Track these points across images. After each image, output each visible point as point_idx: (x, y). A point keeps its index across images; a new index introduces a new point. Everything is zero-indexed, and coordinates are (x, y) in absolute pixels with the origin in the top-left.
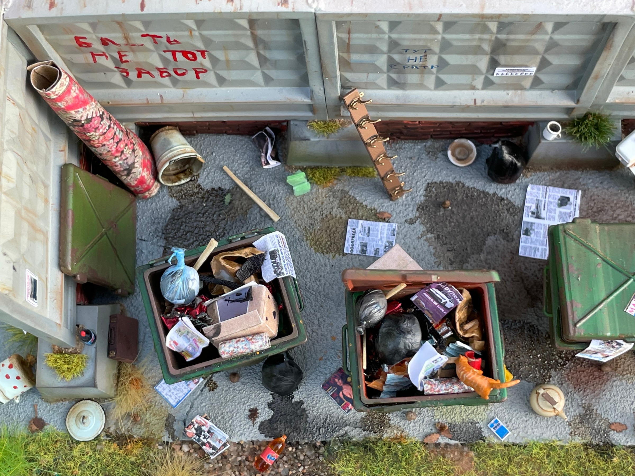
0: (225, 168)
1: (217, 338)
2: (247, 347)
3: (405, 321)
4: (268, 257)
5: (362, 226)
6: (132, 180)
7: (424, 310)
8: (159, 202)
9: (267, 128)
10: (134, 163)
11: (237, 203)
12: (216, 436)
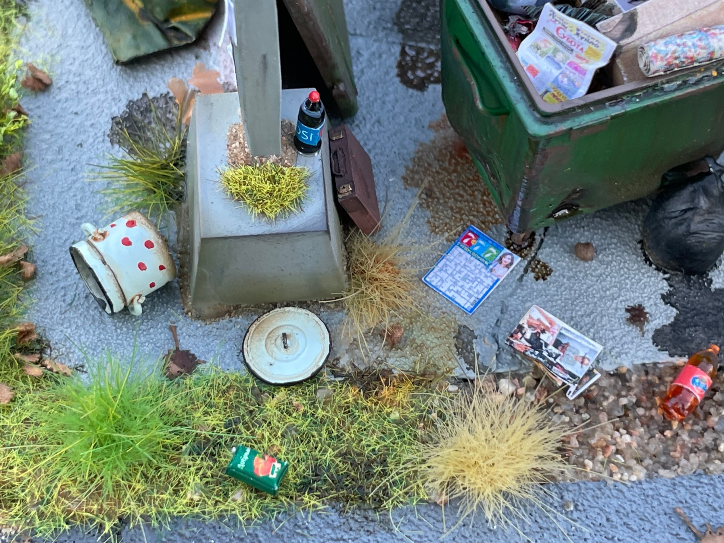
1: (630, 40)
12: (574, 351)
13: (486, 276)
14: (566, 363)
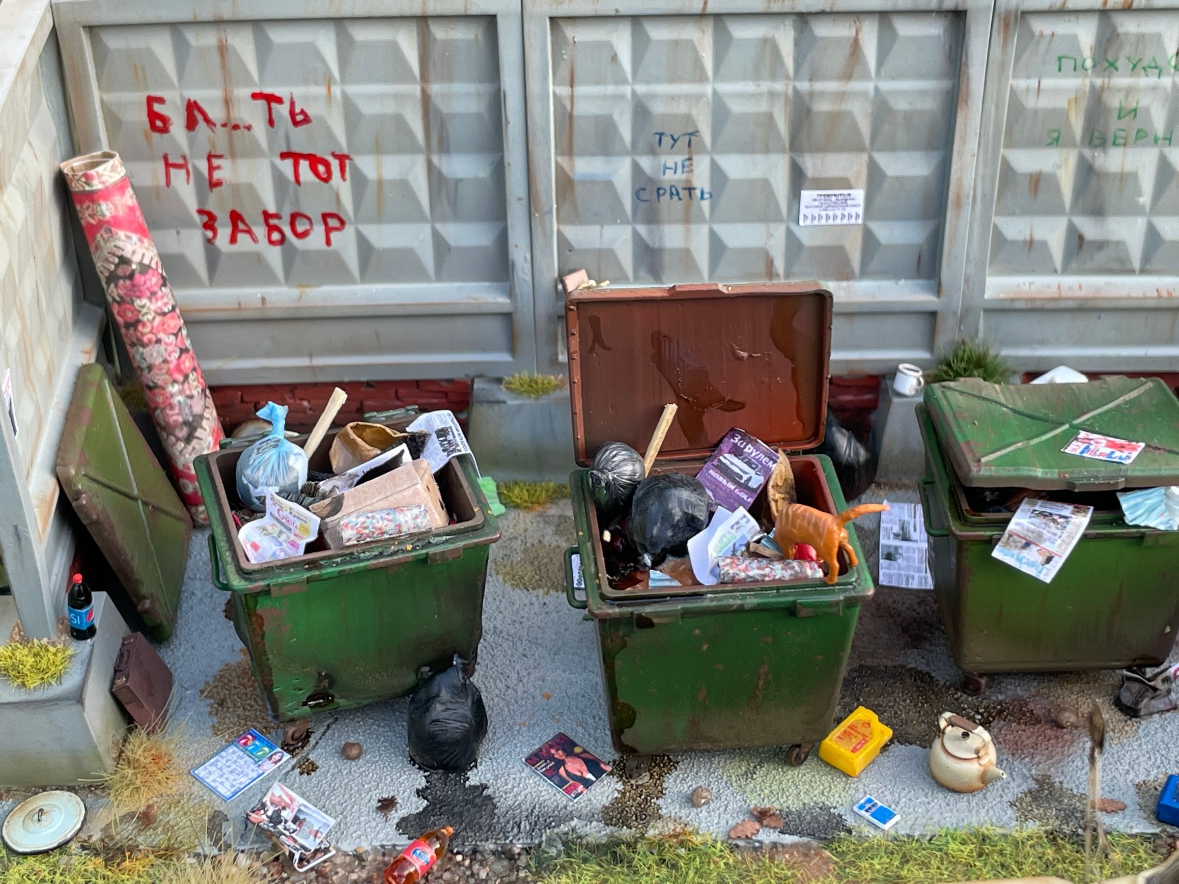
1: (336, 517)
4: (433, 435)
12: (309, 825)
13: (253, 770)
14: (301, 837)
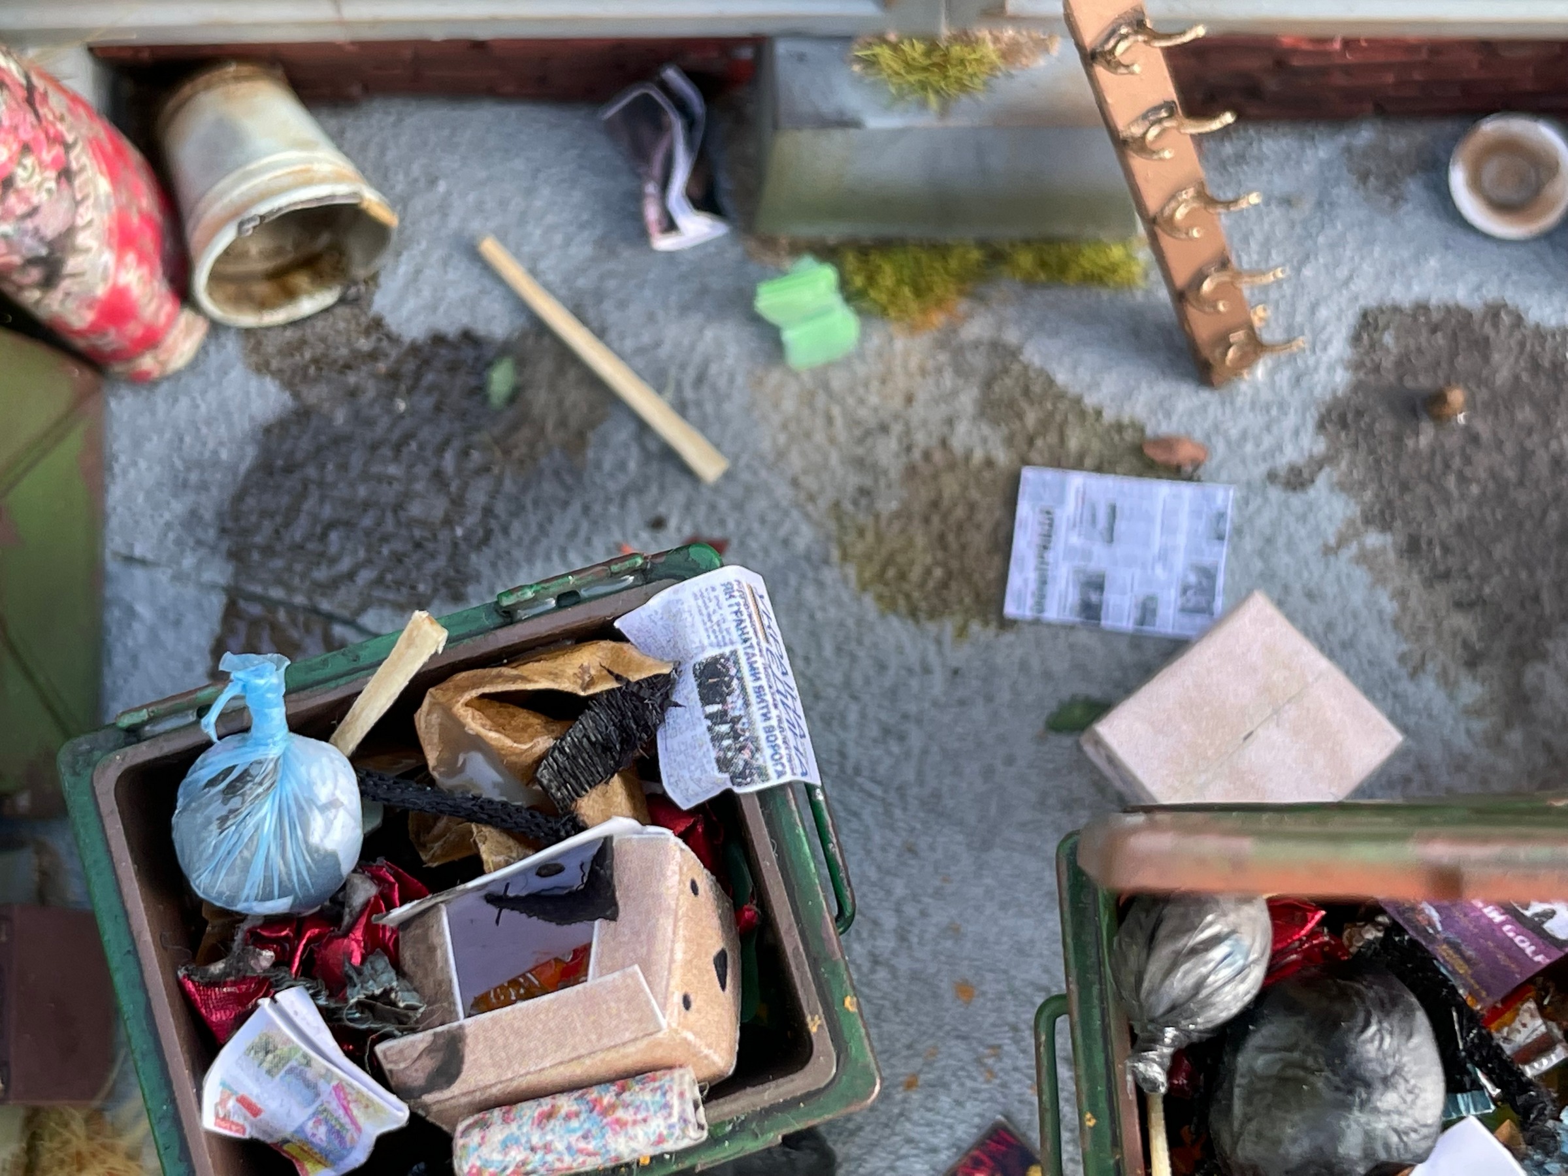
0: (491, 248)
1: (446, 1094)
2: (591, 1146)
3: (1367, 1025)
4: (688, 690)
5: (1083, 497)
6: (71, 305)
7: (1432, 939)
8: (204, 393)
9: (671, 75)
10: (70, 231)
11: (540, 399)
